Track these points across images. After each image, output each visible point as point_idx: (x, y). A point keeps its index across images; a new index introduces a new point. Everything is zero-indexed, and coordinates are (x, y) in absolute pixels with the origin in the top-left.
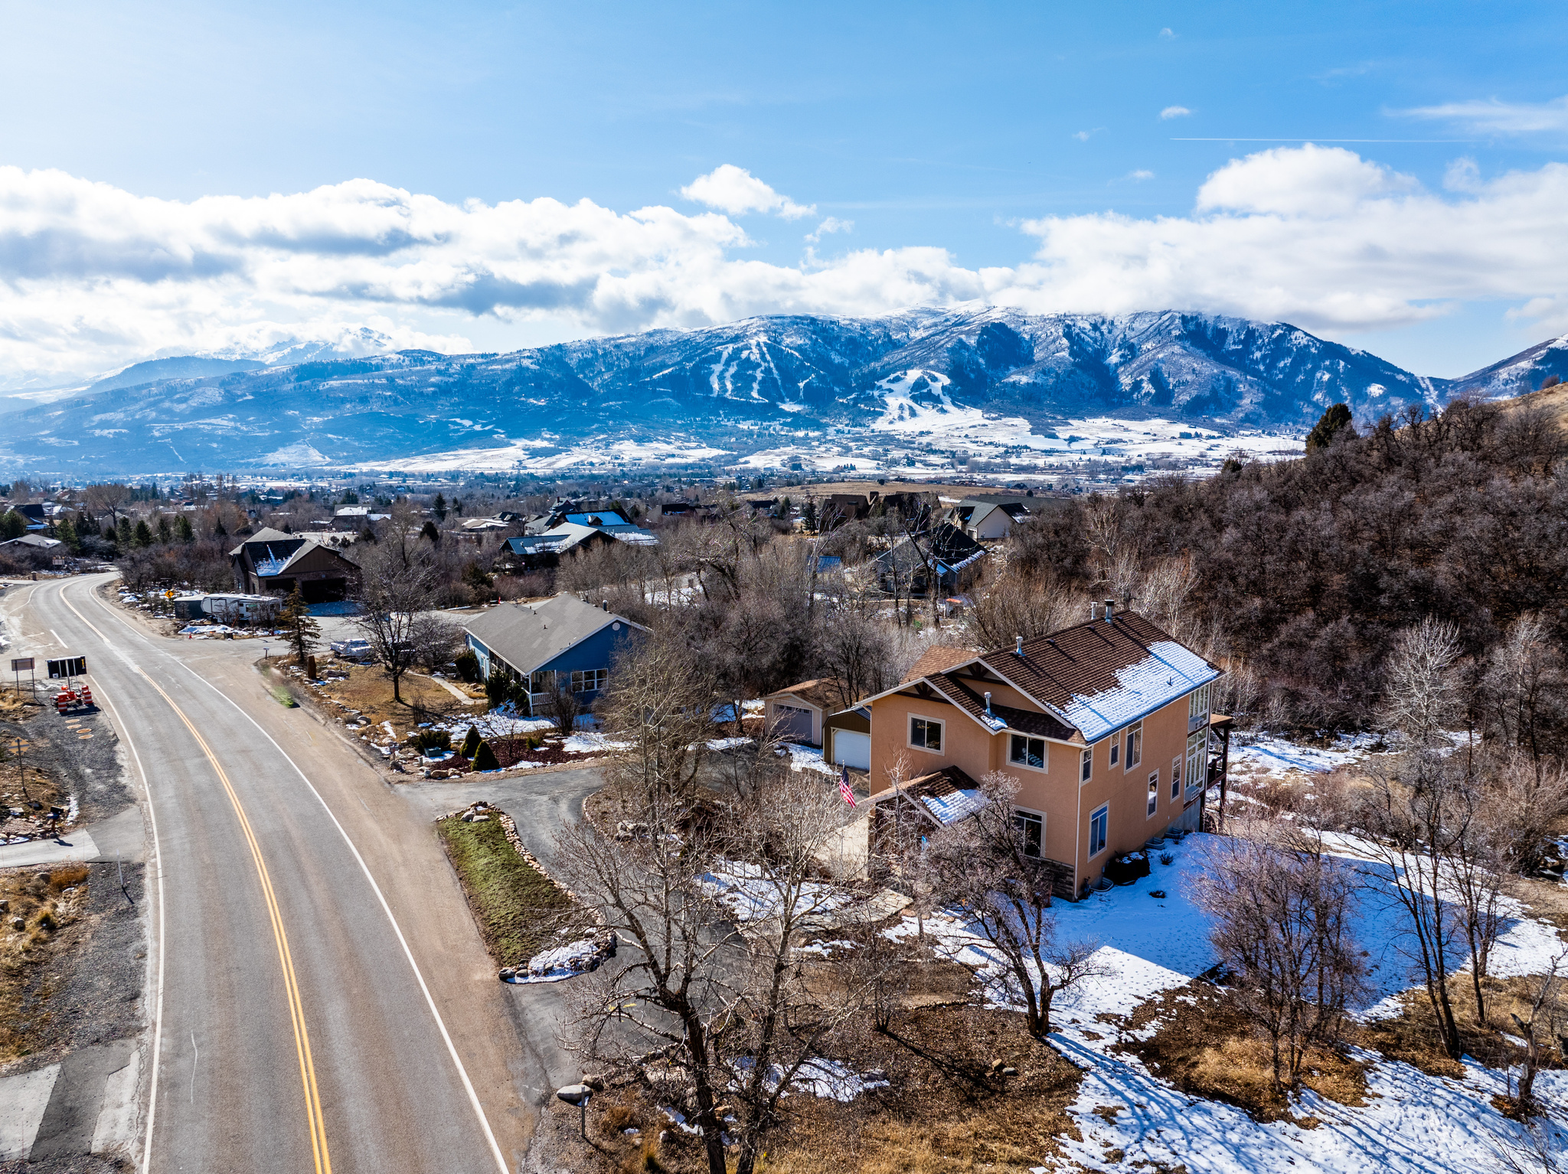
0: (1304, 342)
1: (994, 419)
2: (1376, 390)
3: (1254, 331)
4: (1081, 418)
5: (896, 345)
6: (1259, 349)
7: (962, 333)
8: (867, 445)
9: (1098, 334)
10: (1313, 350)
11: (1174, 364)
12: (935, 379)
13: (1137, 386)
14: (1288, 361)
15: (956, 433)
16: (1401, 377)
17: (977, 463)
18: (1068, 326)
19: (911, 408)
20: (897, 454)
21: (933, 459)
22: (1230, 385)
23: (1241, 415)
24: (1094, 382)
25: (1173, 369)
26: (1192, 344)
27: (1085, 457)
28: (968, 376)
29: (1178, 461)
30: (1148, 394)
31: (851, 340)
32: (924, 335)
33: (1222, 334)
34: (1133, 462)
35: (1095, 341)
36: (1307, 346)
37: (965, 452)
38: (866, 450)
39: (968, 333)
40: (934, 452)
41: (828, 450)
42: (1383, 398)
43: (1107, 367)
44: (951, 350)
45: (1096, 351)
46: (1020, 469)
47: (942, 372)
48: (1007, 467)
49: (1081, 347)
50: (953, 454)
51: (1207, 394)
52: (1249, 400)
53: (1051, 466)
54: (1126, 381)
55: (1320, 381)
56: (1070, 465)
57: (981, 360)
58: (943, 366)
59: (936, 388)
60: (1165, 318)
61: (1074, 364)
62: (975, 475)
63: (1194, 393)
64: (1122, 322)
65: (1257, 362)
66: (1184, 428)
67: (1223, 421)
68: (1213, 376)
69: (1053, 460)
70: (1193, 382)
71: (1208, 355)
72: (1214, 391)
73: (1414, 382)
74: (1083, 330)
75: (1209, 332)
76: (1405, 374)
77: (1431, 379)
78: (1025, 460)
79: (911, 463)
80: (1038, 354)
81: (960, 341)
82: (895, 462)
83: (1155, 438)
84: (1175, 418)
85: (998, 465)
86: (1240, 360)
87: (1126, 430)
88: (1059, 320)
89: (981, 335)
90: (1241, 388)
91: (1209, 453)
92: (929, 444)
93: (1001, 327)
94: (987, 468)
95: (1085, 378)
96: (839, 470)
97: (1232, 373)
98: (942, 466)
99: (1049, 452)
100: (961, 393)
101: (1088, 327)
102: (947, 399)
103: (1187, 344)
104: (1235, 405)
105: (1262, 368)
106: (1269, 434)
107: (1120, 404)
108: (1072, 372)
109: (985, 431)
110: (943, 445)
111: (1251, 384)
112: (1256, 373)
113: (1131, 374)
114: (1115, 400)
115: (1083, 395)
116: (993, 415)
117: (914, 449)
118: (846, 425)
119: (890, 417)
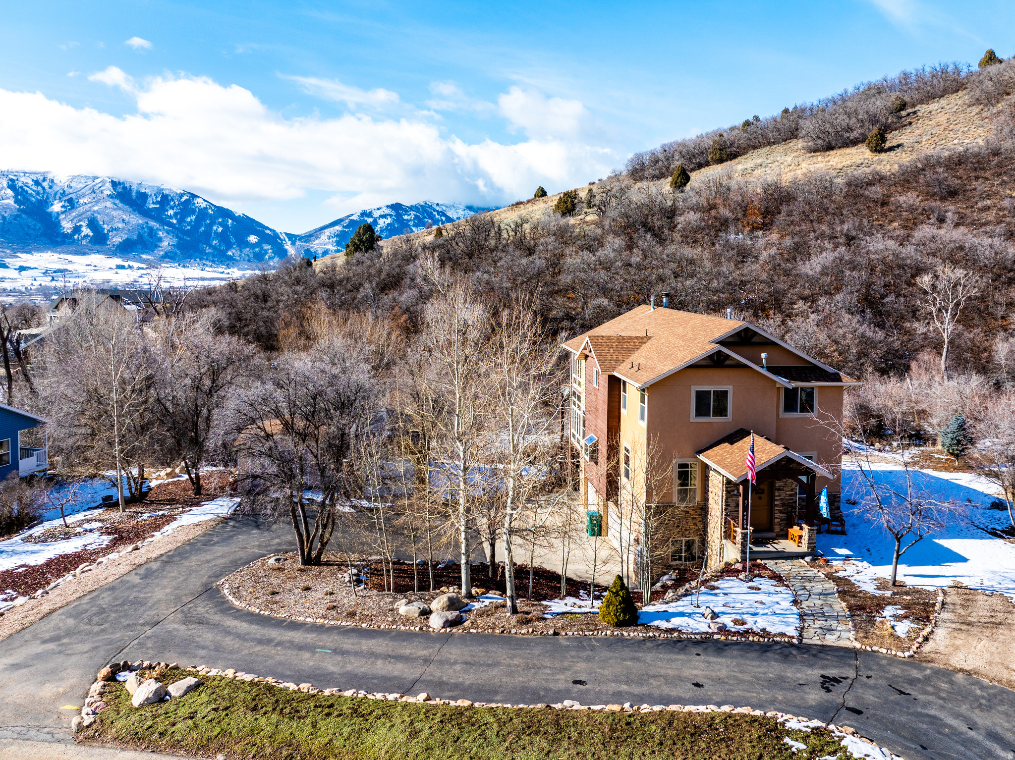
0: (204, 205)
2: (253, 239)
3: (167, 196)
4: (29, 252)
6: (172, 208)
10: (210, 211)
11: (107, 215)
14: (193, 218)
18: (12, 180)
22: (152, 232)
23: (162, 253)
24: (39, 225)
25: (106, 219)
30: (87, 236)
33: (144, 196)
34: (80, 286)
35: (38, 193)
36: (206, 208)
42: (258, 244)
43: (50, 214)
45: (38, 201)
52: (167, 243)
53: (4, 290)
54: (67, 226)
55: (216, 232)
63: (125, 237)
65: (171, 217)
66: (119, 261)
69: (5, 285)
70: (123, 229)
71: (134, 210)
72: (140, 236)
74: (26, 185)
75: (134, 194)
76: (271, 230)
77: (286, 234)
83: (96, 268)
84: (111, 254)
87: (70, 262)
91: (140, 279)
95: (31, 222)
97: (153, 224)
104: (157, 246)
105: (175, 221)
108: (17, 216)
111: (168, 232)
112: (171, 225)
113: (72, 220)
114: (59, 239)
115: (29, 235)
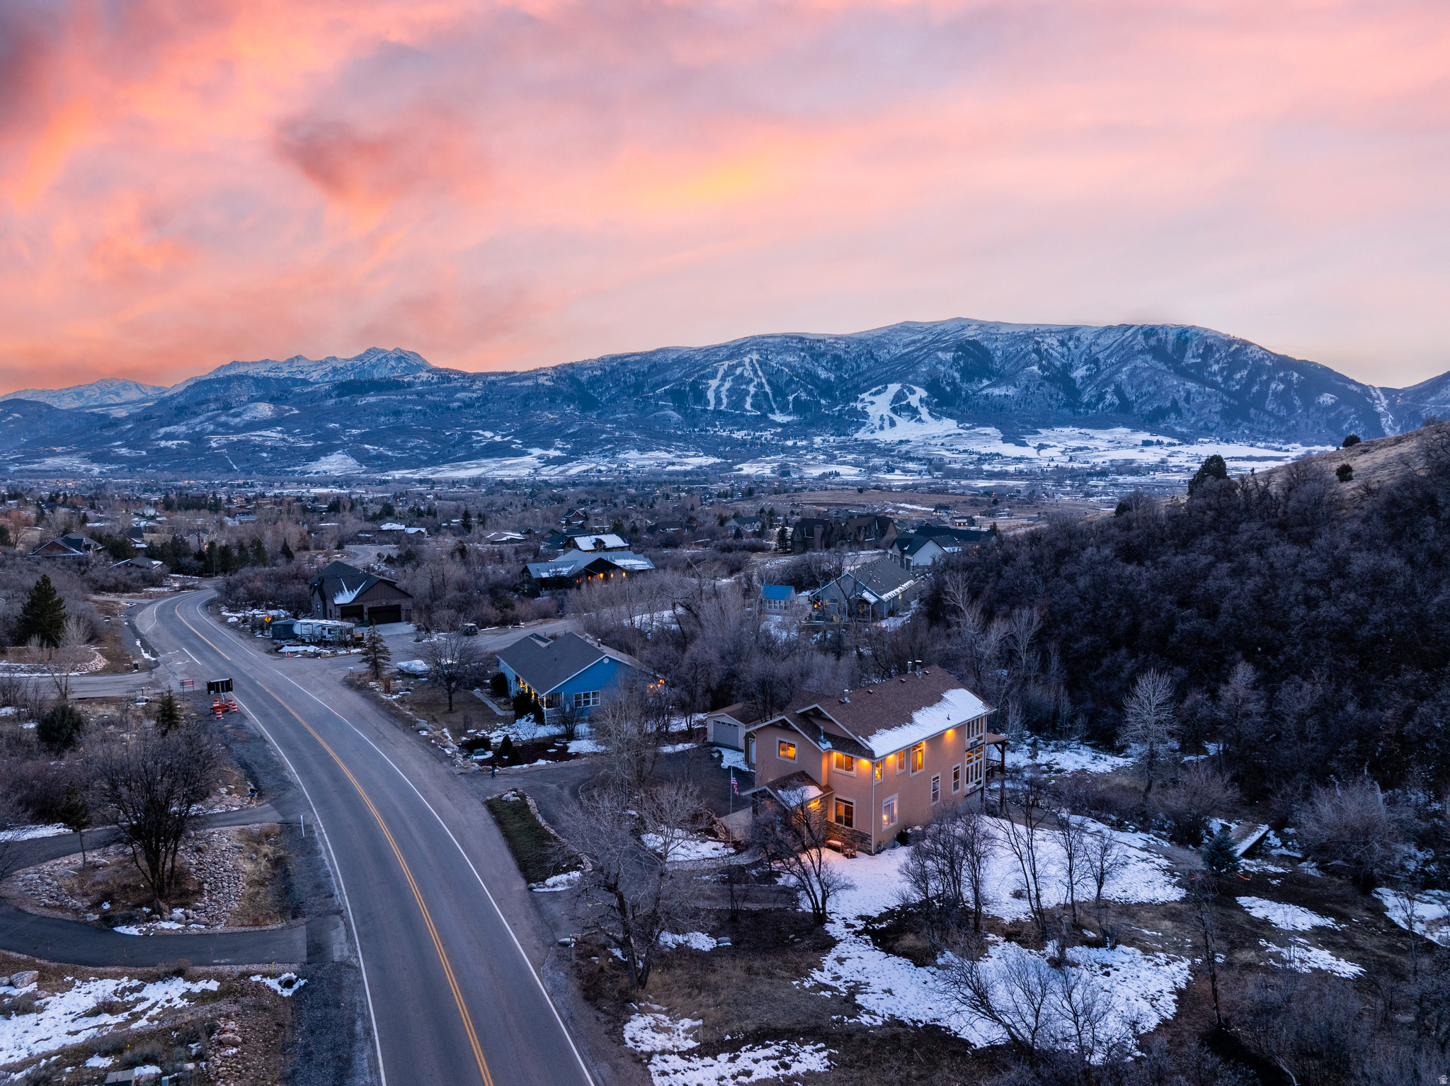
0: (1259, 355)
1: (968, 429)
2: (1327, 399)
3: (1212, 345)
4: (1050, 427)
5: (878, 361)
6: (1217, 362)
7: (938, 349)
8: (850, 453)
9: (1065, 349)
10: (1268, 363)
11: (1137, 376)
12: (913, 392)
13: (1102, 397)
14: (1245, 373)
15: (933, 442)
16: (1352, 387)
17: (953, 470)
18: (1038, 343)
19: (891, 419)
20: (877, 461)
21: (911, 465)
22: (1189, 396)
23: (1200, 424)
24: (1061, 394)
25: (1135, 382)
26: (1153, 358)
27: (1052, 464)
28: (944, 389)
29: (1140, 466)
30: (1112, 404)
31: (836, 357)
32: (904, 352)
35: (1063, 356)
36: (1262, 360)
37: (941, 459)
38: (849, 458)
39: (944, 350)
40: (912, 459)
41: (814, 458)
42: (1334, 407)
43: (1074, 381)
44: (929, 365)
45: (1064, 365)
46: (991, 475)
47: (920, 386)
48: (979, 474)
49: (1049, 362)
50: (930, 461)
51: (1168, 404)
52: (1208, 409)
54: (1091, 393)
55: (1275, 393)
56: (1038, 472)
57: (956, 374)
58: (920, 379)
59: (914, 400)
60: (1129, 332)
61: (1043, 378)
62: (950, 481)
63: (1156, 404)
64: (1088, 336)
65: (1215, 374)
66: (1146, 436)
67: (1183, 429)
68: (1173, 388)
71: (1169, 368)
72: (1175, 401)
73: (1365, 392)
74: (1051, 346)
75: (1169, 347)
76: (1356, 384)
77: (1382, 389)
78: (996, 467)
79: (891, 470)
80: (1009, 369)
81: (937, 357)
82: (876, 469)
83: (1118, 445)
84: (1136, 426)
85: (971, 472)
86: (1198, 373)
88: (1028, 337)
89: (957, 351)
90: (1200, 398)
91: (1170, 459)
92: (908, 452)
93: (975, 343)
94: (961, 474)
95: (1053, 390)
96: (824, 477)
97: (1191, 385)
98: (920, 473)
99: (1019, 460)
100: (938, 405)
101: (1056, 343)
102: (924, 411)
103: (1149, 358)
104: (1194, 415)
105: (1219, 379)
106: (1227, 442)
107: (1086, 415)
108: (1041, 385)
109: (960, 440)
110: (921, 453)
111: (1210, 395)
112: (1214, 385)
116: (967, 425)
117: (893, 456)
118: (832, 435)
119: (873, 427)
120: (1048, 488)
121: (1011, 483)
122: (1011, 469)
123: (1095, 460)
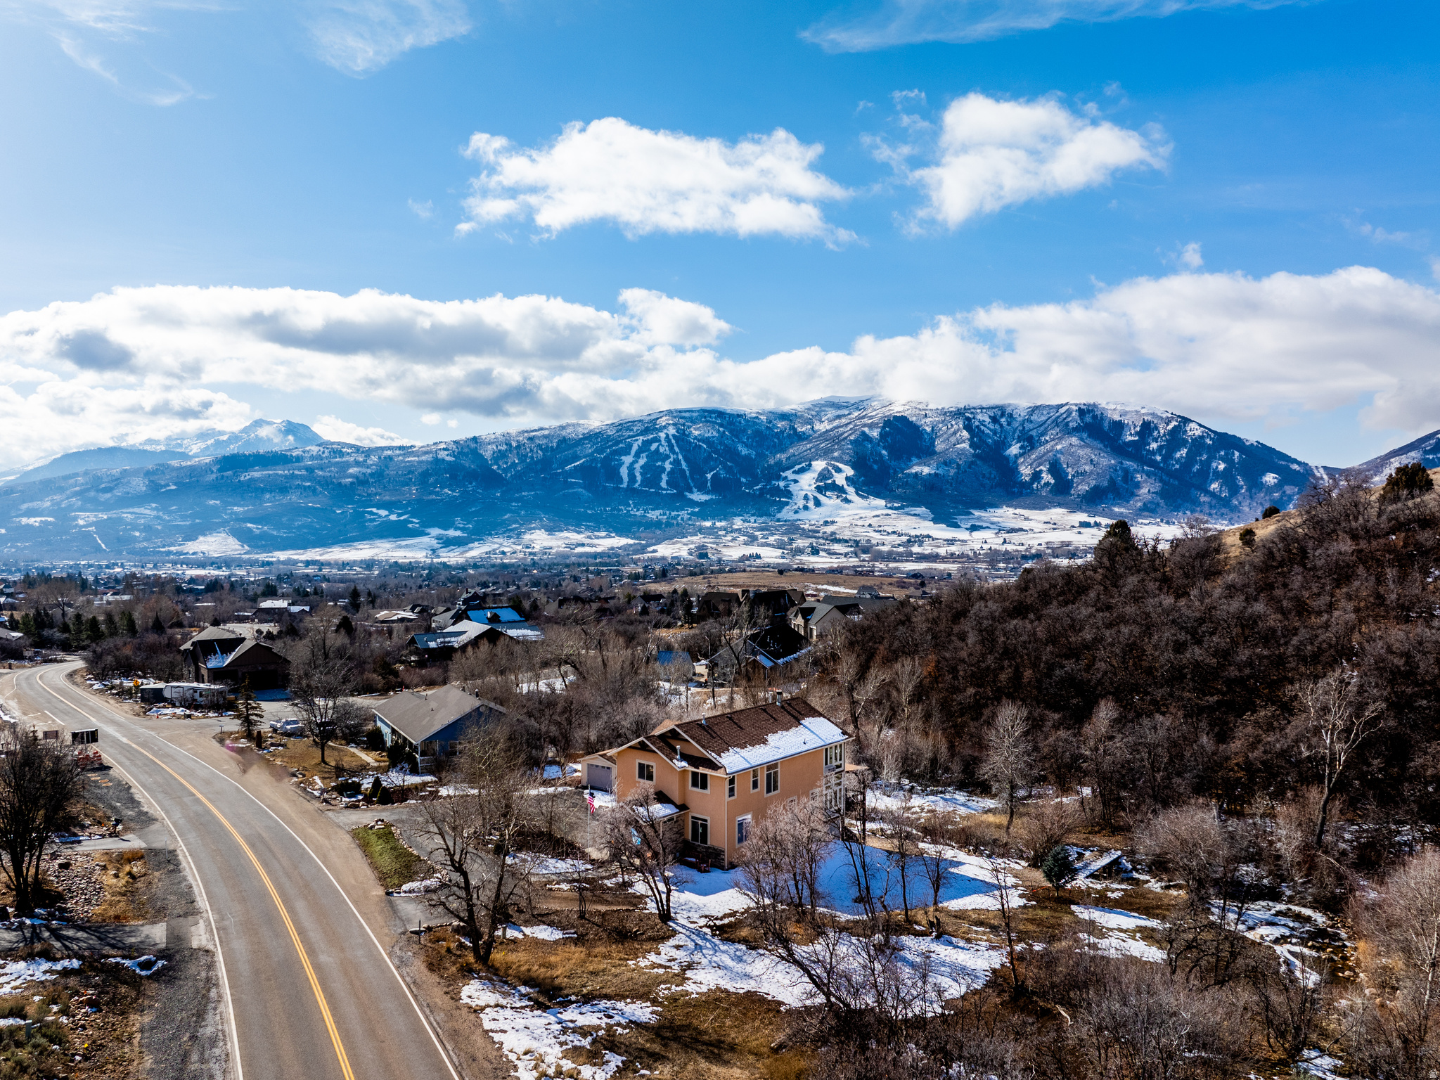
0: (1198, 432)
1: (896, 509)
2: (1270, 478)
3: (1149, 423)
4: (983, 508)
5: (802, 437)
6: (1156, 440)
7: (865, 425)
8: (772, 534)
9: (997, 427)
10: (1209, 441)
11: (1072, 455)
12: (839, 470)
13: (1036, 476)
14: (1184, 452)
15: (860, 523)
16: (1295, 467)
17: (880, 552)
18: (968, 419)
19: (815, 498)
20: (801, 543)
21: (837, 548)
22: (1128, 476)
23: (1139, 504)
24: (994, 473)
25: (1071, 460)
26: (1089, 436)
27: (986, 546)
28: (871, 467)
29: (1077, 549)
30: (1047, 484)
31: (758, 433)
32: (828, 427)
33: (1119, 426)
34: (1033, 551)
35: (995, 433)
36: (1202, 437)
37: (868, 541)
38: (772, 539)
39: (871, 426)
40: (839, 541)
41: (734, 539)
42: (1279, 486)
43: (1007, 458)
44: (854, 442)
45: (996, 442)
46: (922, 558)
47: (846, 463)
48: (909, 556)
49: (980, 439)
50: (857, 542)
51: (1106, 484)
52: (1147, 489)
53: (952, 554)
54: (1025, 471)
55: (1216, 472)
56: (971, 554)
57: (884, 452)
58: (846, 458)
59: (840, 480)
60: (1062, 410)
61: (975, 455)
62: (877, 564)
63: (1093, 483)
64: (1021, 414)
65: (1153, 453)
66: (1083, 517)
67: (1122, 510)
68: (1110, 467)
69: (954, 549)
70: (1091, 472)
71: (1106, 446)
72: (1112, 482)
73: (1307, 470)
74: (982, 423)
75: (1106, 425)
76: (1299, 463)
77: (1325, 468)
78: (927, 550)
79: (815, 552)
80: (940, 446)
81: (863, 433)
82: (800, 551)
83: (1055, 527)
84: (1074, 507)
85: (900, 554)
86: (1136, 452)
87: (1027, 519)
88: (959, 413)
89: (883, 428)
90: (1139, 477)
92: (833, 533)
93: (903, 419)
94: (889, 557)
95: (985, 469)
96: (744, 559)
97: (1129, 464)
98: (846, 555)
99: (951, 542)
100: (864, 484)
101: (988, 420)
102: (851, 490)
103: (1085, 435)
104: (1133, 494)
105: (1159, 458)
106: (1168, 523)
107: (1021, 494)
108: (972, 463)
109: (889, 521)
110: (847, 535)
111: (1148, 474)
112: (1153, 464)
113: (1031, 465)
114: (1016, 490)
115: (983, 485)
116: (896, 505)
117: (819, 538)
118: (753, 515)
119: (796, 507)
120: (981, 571)
121: (941, 566)
122: (942, 551)
123: (1031, 543)
